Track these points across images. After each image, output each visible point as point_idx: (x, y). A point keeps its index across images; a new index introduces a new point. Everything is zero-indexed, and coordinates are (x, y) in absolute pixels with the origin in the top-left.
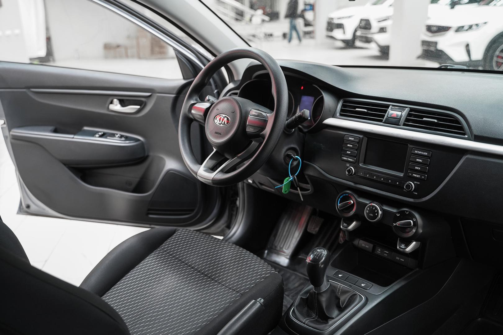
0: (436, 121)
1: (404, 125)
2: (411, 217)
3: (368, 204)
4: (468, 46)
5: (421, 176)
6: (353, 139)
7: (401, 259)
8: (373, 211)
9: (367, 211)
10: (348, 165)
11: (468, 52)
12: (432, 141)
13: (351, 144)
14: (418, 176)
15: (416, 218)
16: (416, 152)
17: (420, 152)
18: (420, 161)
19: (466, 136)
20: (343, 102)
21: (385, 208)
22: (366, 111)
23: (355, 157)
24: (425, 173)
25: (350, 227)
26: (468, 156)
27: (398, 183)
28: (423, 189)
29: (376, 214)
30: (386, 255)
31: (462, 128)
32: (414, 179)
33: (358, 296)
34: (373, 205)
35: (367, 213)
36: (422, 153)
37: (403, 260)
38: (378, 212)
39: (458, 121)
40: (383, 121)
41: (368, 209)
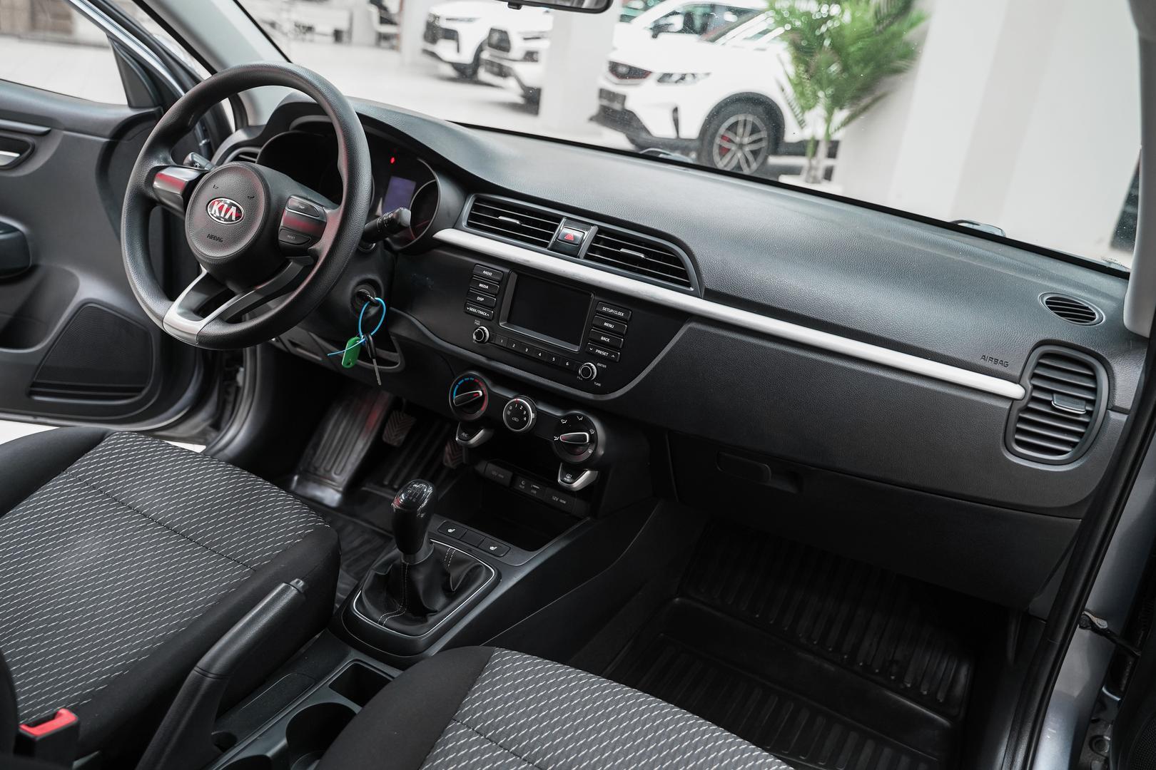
0: (642, 256)
1: (587, 257)
2: (587, 426)
3: (511, 399)
4: (676, 110)
5: (611, 354)
6: (490, 274)
7: (561, 501)
8: (520, 412)
9: (509, 413)
10: (477, 323)
11: (676, 123)
12: (633, 292)
13: (486, 284)
14: (604, 354)
15: (595, 429)
16: (604, 309)
17: (612, 311)
18: (611, 326)
19: (692, 289)
20: (475, 201)
21: (541, 407)
22: (518, 222)
23: (492, 308)
24: (617, 348)
25: (473, 441)
26: (693, 325)
27: (567, 364)
28: (611, 378)
29: (525, 419)
30: (535, 492)
31: (685, 274)
32: (597, 359)
33: (484, 571)
34: (521, 402)
35: (507, 415)
36: (616, 313)
37: (565, 502)
38: (528, 415)
39: (678, 261)
40: (549, 246)
41: (511, 408)
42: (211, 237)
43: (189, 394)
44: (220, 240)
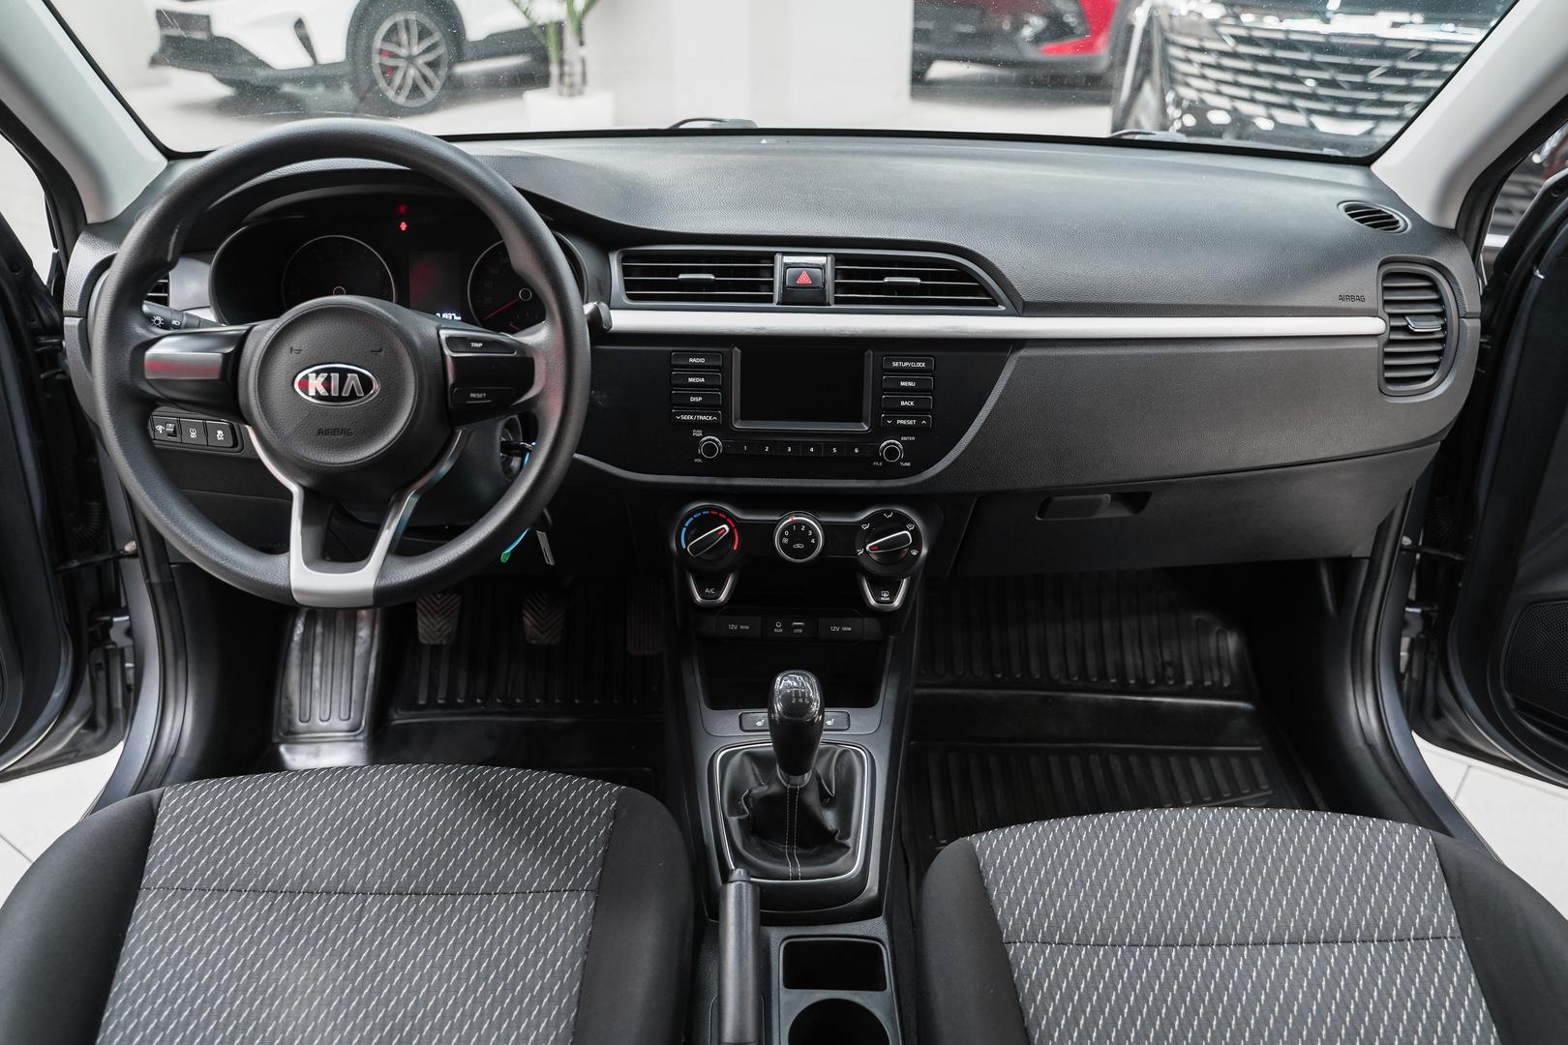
0: (918, 281)
1: (838, 301)
2: (901, 522)
3: (778, 522)
4: (299, 24)
5: (919, 420)
6: (702, 361)
7: (844, 629)
8: (797, 533)
9: (785, 541)
10: (698, 433)
11: (306, 42)
12: (934, 331)
13: (700, 377)
14: (910, 422)
15: (912, 522)
16: (895, 364)
17: (906, 364)
18: (910, 384)
19: (1002, 308)
20: (623, 261)
21: (823, 519)
22: (713, 277)
23: (717, 407)
24: (926, 411)
25: (723, 597)
26: (1023, 353)
27: (856, 451)
28: (926, 451)
29: (813, 541)
30: (801, 631)
31: (983, 289)
32: (898, 432)
34: (799, 521)
35: (783, 545)
36: (913, 365)
37: (850, 629)
38: (815, 535)
39: (966, 274)
40: (776, 298)
41: (787, 533)
42: (320, 432)
43: (58, 694)
44: (346, 432)
